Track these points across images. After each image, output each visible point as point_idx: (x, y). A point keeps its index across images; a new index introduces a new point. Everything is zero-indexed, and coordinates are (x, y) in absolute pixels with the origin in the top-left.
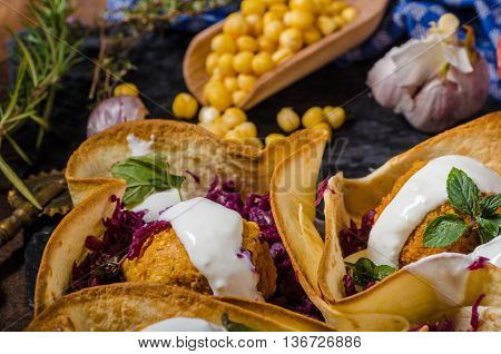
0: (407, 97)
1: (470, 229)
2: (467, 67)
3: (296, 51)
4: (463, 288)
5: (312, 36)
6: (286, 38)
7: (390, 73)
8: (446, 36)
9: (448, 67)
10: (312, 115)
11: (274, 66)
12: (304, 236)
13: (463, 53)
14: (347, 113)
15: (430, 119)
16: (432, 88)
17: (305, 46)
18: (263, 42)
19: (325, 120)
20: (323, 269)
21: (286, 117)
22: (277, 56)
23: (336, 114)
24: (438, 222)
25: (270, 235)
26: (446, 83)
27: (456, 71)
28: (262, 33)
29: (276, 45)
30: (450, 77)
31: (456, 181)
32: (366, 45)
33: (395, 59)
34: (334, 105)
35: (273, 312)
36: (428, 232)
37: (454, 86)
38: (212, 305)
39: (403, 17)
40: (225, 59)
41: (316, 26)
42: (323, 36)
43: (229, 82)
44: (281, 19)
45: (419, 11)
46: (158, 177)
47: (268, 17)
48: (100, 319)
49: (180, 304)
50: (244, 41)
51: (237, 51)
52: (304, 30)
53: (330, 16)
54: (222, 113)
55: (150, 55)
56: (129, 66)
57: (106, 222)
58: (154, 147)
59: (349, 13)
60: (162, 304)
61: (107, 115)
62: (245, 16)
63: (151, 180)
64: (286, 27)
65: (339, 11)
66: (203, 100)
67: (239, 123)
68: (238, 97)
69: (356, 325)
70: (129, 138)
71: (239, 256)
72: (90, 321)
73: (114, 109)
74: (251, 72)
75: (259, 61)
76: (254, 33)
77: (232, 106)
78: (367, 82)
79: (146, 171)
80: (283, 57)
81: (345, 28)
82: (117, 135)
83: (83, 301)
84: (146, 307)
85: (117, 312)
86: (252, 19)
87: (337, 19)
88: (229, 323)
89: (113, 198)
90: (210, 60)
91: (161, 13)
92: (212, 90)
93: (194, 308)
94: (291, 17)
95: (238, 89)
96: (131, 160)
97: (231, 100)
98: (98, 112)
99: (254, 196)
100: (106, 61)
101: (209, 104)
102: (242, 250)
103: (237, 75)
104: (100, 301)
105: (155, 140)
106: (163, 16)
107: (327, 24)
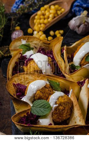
0: (77, 28)
5: (56, 15)
6: (51, 16)
7: (73, 23)
8: (85, 15)
9: (85, 21)
10: (57, 32)
11: (49, 22)
12: (60, 60)
14: (64, 31)
15: (82, 32)
16: (82, 26)
17: (55, 17)
18: (46, 17)
19: (60, 33)
20: (66, 67)
21: (52, 33)
23: (62, 32)
24: (88, 56)
25: (53, 59)
26: (85, 25)
30: (86, 23)
32: (66, 16)
34: (61, 30)
35: (56, 77)
36: (86, 58)
37: (87, 25)
38: (44, 77)
39: (74, 10)
40: (38, 21)
41: (57, 13)
42: (58, 15)
43: (39, 26)
44: (49, 12)
45: (77, 9)
46: (28, 48)
47: (46, 11)
48: (21, 80)
49: (38, 76)
50: (42, 17)
51: (40, 19)
52: (54, 14)
53: (59, 10)
54: (38, 32)
55: (21, 20)
56: (19, 23)
57: (19, 59)
58: (27, 42)
59: (63, 10)
60: (34, 77)
61: (16, 34)
62: (41, 11)
63: (27, 49)
64: (50, 14)
65: (61, 9)
66: (34, 29)
67: (42, 34)
68: (41, 29)
69: (73, 79)
70: (22, 40)
71: (48, 65)
72: (19, 80)
73: (17, 33)
74: (44, 24)
75: (46, 21)
76: (44, 15)
77: (40, 31)
78: (68, 25)
79: (26, 47)
80: (50, 20)
81: (63, 13)
82: (19, 39)
83: (17, 76)
84: (30, 77)
85: (24, 78)
86: (43, 12)
87: (61, 11)
88: (49, 80)
89: (20, 53)
90: (35, 21)
91: (24, 11)
92: (36, 27)
93: (40, 77)
94: (51, 11)
95: (41, 27)
96: (23, 45)
97: (40, 29)
98: (13, 34)
99: (48, 51)
100: (13, 22)
101: (35, 30)
102: (48, 64)
103: (41, 24)
104: (21, 76)
105: (27, 40)
106: (24, 12)
107: (59, 12)
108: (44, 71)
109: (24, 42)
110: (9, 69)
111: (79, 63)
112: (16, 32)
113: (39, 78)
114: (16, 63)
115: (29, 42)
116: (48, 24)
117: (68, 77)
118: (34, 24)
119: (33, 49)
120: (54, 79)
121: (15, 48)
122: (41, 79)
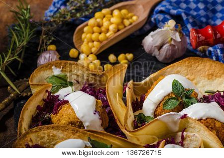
0: (157, 50)
1: (181, 102)
2: (179, 39)
3: (115, 33)
4: (178, 126)
5: (121, 27)
6: (112, 27)
7: (150, 41)
8: (171, 28)
9: (172, 39)
10: (121, 56)
11: (107, 38)
12: (119, 105)
13: (177, 34)
14: (134, 55)
15: (165, 58)
16: (166, 47)
17: (118, 30)
18: (103, 29)
19: (126, 59)
20: (126, 118)
21: (112, 58)
22: (108, 34)
23: (130, 56)
24: (169, 100)
25: (106, 104)
26: (171, 45)
27: (175, 41)
28: (102, 25)
29: (108, 30)
30: (173, 43)
31: (175, 84)
32: (141, 29)
33: (152, 36)
34: (130, 53)
35: (107, 135)
36: (165, 104)
37: (174, 46)
38: (84, 133)
39: (155, 19)
40: (89, 35)
41: (122, 23)
42: (125, 27)
43: (90, 44)
44: (110, 20)
45: (161, 17)
46: (64, 82)
47: (104, 20)
48: (42, 138)
49: (72, 133)
50: (95, 29)
51: (93, 33)
52: (118, 25)
53: (128, 19)
54: (88, 56)
55: (61, 33)
56: (53, 39)
57: (44, 100)
58: (62, 71)
59: (135, 18)
60: (66, 133)
61: (45, 58)
62: (96, 19)
63: (61, 84)
64: (111, 24)
65: (131, 17)
66: (81, 51)
67: (94, 60)
68: (94, 50)
69: (138, 140)
70: (53, 67)
71: (94, 114)
72: (39, 139)
73: (47, 56)
74: (98, 41)
75: (101, 37)
76: (99, 26)
77: (92, 53)
78: (142, 44)
79: (59, 80)
80: (110, 35)
81: (134, 24)
82: (48, 66)
83: (36, 132)
84: (60, 134)
85: (49, 136)
86: (98, 20)
87: (130, 20)
88: (91, 140)
89: (47, 91)
90: (83, 36)
91: (65, 18)
92: (84, 47)
93: (78, 134)
94: (113, 20)
95: (94, 47)
96: (54, 76)
97: (91, 51)
98: (41, 57)
99: (100, 89)
100: (44, 36)
101: (83, 53)
102: (96, 111)
103: (93, 41)
104: (42, 132)
105: (63, 68)
106: (65, 20)
107: (127, 22)
108: (86, 124)
109: (57, 72)
110: (22, 118)
111: (152, 111)
112: (47, 54)
113: (75, 136)
114: (38, 108)
115: (65, 71)
116: (105, 42)
117: (130, 136)
118: (81, 41)
119: (71, 84)
120: (103, 139)
121: (39, 82)
122: (79, 137)
